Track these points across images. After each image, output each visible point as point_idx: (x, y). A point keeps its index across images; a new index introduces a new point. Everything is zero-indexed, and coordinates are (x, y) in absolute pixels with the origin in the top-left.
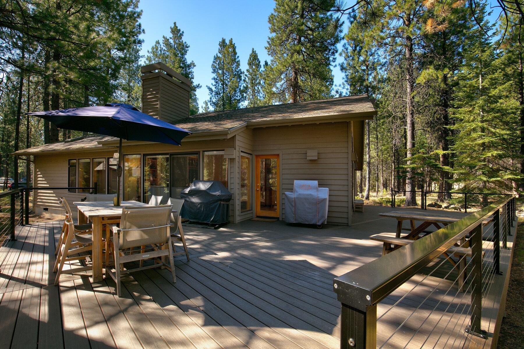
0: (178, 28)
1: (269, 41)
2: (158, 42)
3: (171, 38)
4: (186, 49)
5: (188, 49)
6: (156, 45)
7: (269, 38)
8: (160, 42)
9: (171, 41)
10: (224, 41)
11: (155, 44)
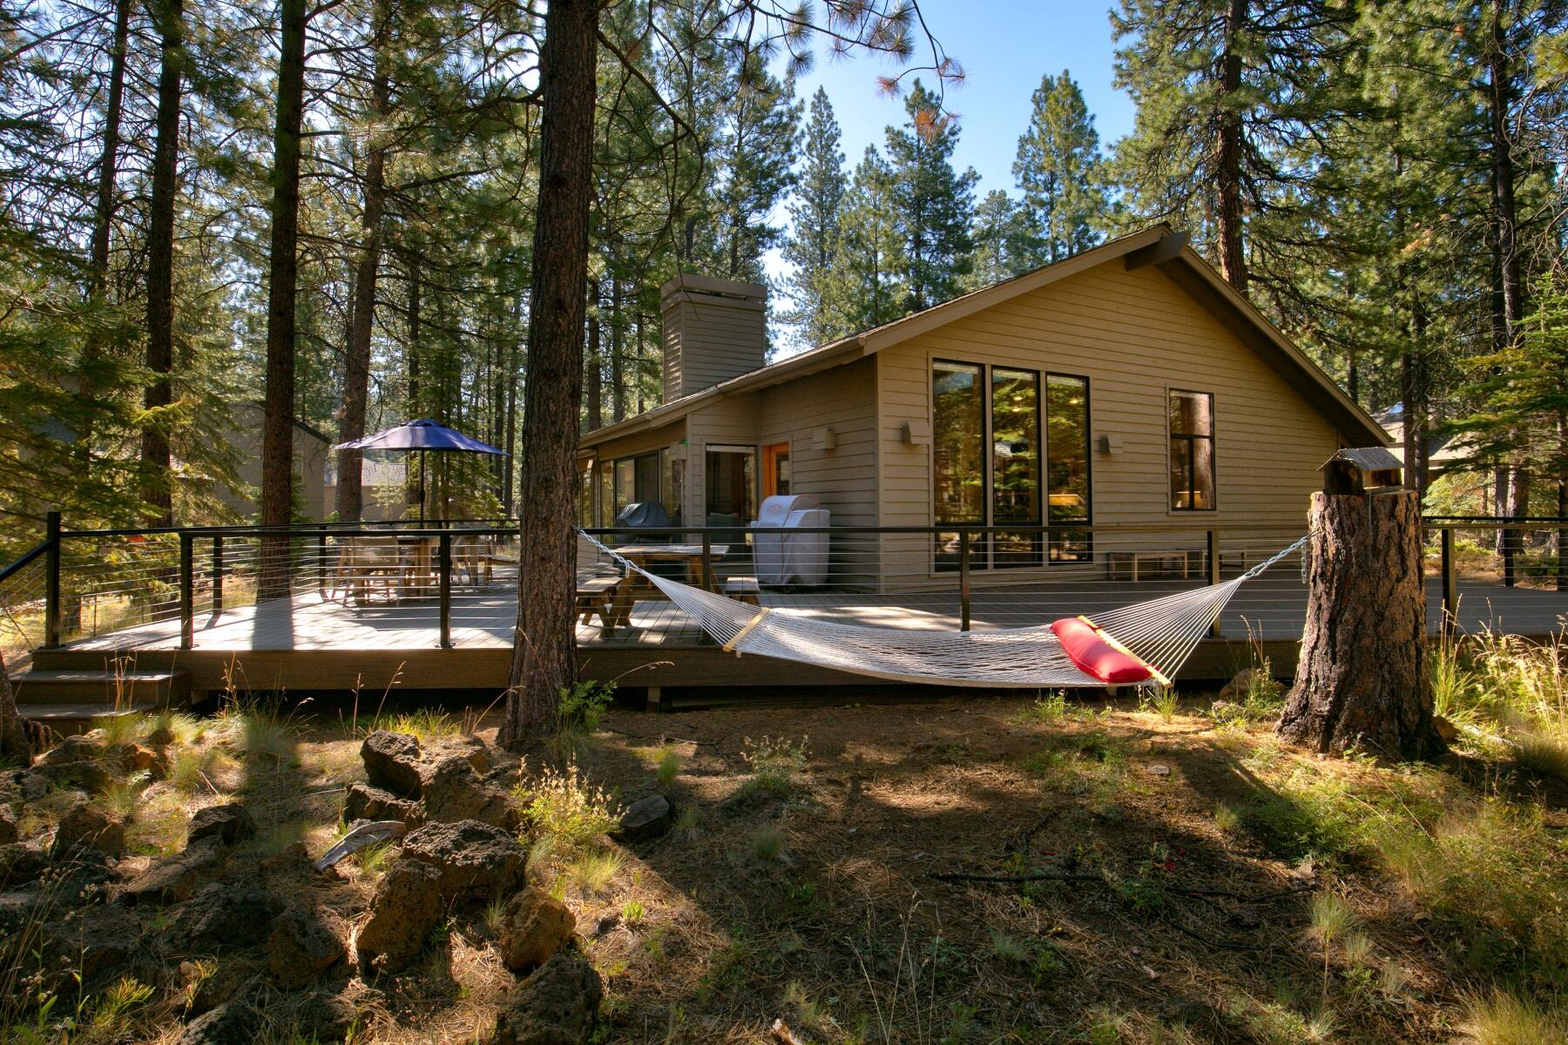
0: (927, 91)
1: (1118, 62)
2: (872, 150)
3: (907, 126)
4: (951, 138)
5: (956, 137)
6: (867, 159)
7: (1119, 55)
8: (876, 147)
9: (912, 132)
10: (1048, 85)
11: (864, 156)
